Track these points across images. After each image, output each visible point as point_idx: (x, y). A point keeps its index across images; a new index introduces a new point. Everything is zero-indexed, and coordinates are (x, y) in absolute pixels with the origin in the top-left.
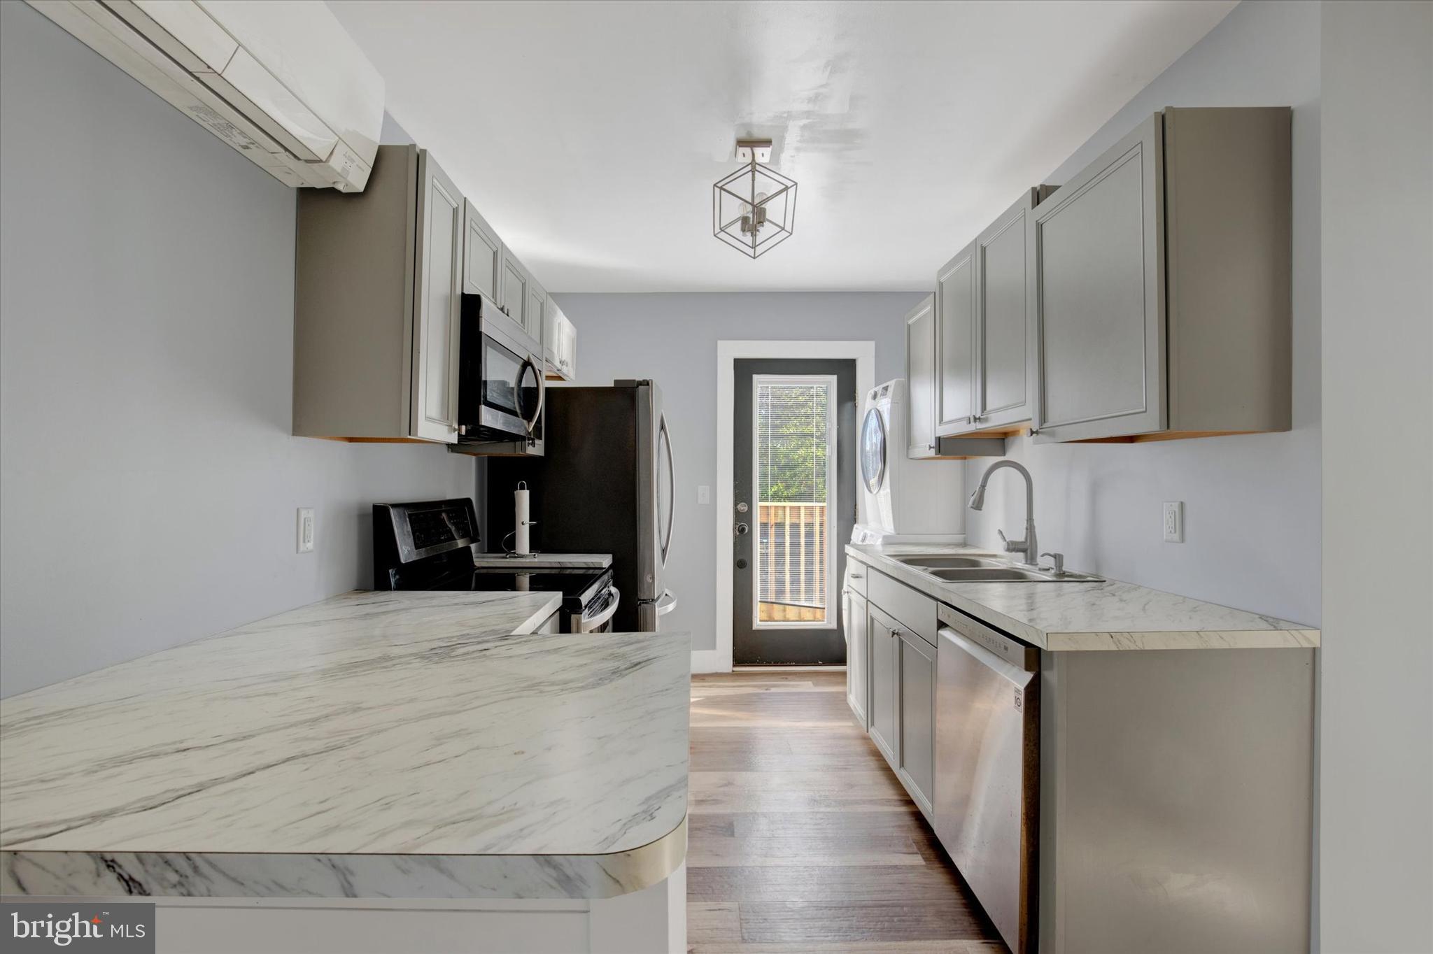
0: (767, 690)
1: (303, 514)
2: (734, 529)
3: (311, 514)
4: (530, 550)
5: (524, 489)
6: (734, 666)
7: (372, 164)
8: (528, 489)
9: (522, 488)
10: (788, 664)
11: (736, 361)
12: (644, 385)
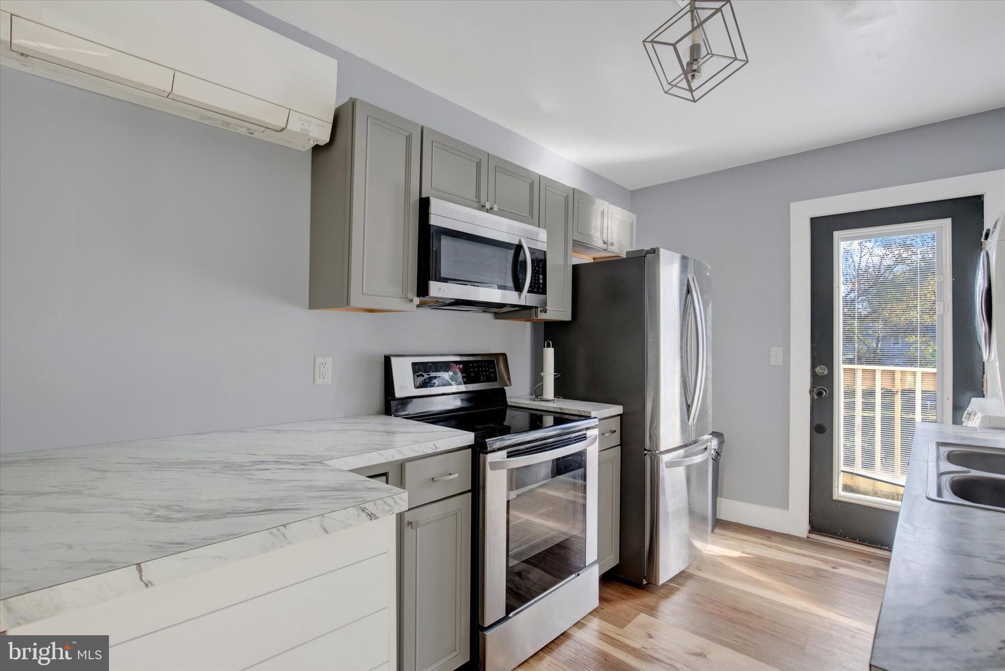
0: (834, 568)
1: (319, 360)
2: (811, 392)
3: (329, 360)
4: (555, 395)
5: (550, 347)
6: (810, 532)
7: (332, 121)
8: (552, 347)
9: (549, 346)
10: (879, 546)
11: (813, 220)
12: (650, 253)
